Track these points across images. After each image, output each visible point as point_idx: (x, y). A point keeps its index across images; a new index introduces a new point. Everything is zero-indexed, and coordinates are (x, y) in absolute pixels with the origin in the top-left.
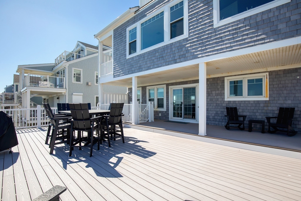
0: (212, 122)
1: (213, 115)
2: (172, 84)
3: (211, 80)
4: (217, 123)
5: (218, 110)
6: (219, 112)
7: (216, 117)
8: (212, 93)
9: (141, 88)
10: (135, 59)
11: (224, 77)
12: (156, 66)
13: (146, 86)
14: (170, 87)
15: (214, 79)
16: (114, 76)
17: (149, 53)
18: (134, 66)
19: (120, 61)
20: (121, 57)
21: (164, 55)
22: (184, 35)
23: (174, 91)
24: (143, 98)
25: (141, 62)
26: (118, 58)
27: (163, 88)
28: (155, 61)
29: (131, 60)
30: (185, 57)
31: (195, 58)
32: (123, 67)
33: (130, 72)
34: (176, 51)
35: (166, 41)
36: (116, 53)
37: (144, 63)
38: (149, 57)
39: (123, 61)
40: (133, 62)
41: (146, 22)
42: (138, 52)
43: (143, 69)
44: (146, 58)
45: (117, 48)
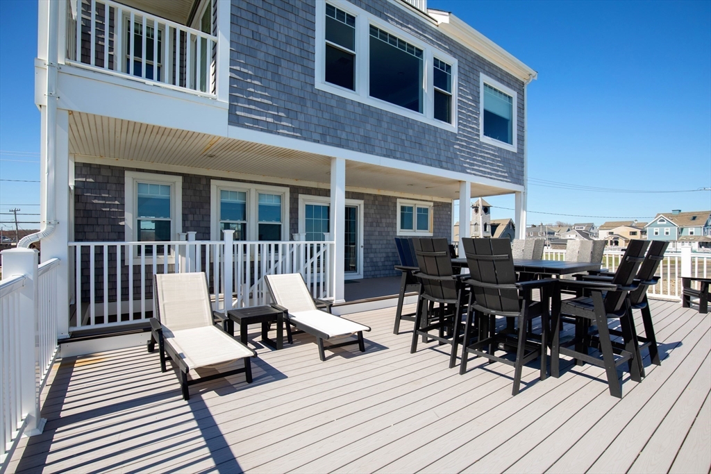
0: (383, 272)
1: (383, 260)
2: (308, 191)
3: (381, 199)
4: (387, 272)
5: (389, 250)
6: (390, 255)
7: (386, 263)
8: (381, 222)
9: (180, 178)
10: (350, 108)
11: (396, 198)
12: (407, 156)
13: (209, 179)
14: (301, 196)
15: (384, 197)
16: (234, 120)
17: (394, 118)
18: (348, 129)
19: (275, 74)
20: (284, 63)
21: (423, 142)
22: (453, 127)
23: (308, 208)
24: (190, 217)
25: (369, 127)
26: (261, 56)
27: (280, 197)
28: (407, 144)
29: (333, 103)
30: (453, 163)
31: (463, 170)
32: (295, 107)
33: (328, 139)
34: (442, 147)
35: (427, 116)
36: (253, 27)
37: (380, 137)
38: (394, 128)
39: (293, 83)
40: (341, 113)
41: (384, 34)
42: (361, 93)
43: (377, 149)
44: (385, 125)
45: (261, 13)
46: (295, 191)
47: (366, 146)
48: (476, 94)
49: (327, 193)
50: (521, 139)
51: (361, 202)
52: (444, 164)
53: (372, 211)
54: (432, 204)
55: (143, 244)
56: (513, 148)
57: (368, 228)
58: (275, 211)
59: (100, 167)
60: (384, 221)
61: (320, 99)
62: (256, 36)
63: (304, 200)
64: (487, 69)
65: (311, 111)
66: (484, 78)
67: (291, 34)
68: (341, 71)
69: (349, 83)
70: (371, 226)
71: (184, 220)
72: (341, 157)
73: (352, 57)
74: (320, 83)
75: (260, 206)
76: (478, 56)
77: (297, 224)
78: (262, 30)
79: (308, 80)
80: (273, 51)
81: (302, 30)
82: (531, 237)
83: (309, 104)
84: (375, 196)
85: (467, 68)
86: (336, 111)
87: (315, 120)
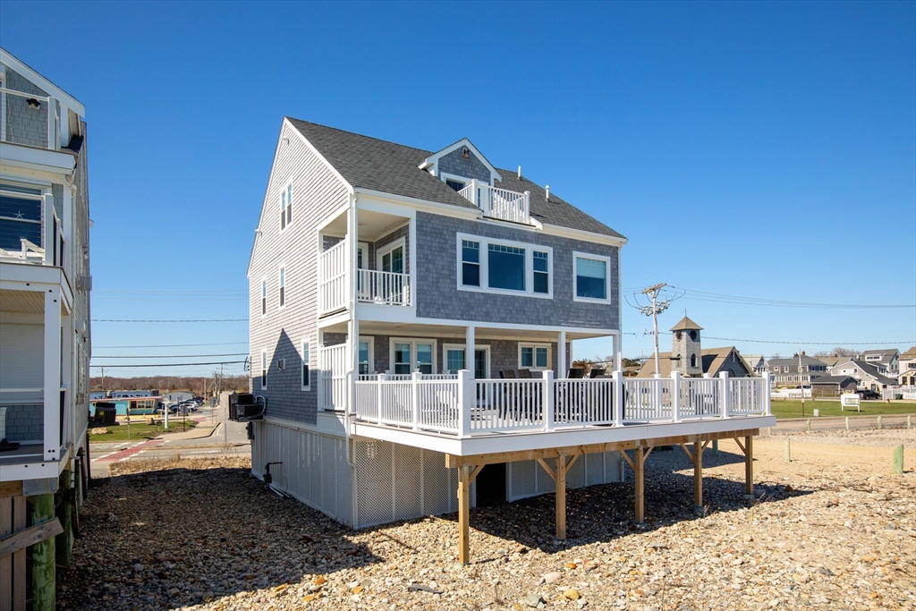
3: (504, 343)
8: (505, 361)
9: (373, 338)
10: (477, 297)
11: (517, 341)
12: (514, 320)
13: (388, 337)
14: (445, 345)
15: (507, 341)
16: (419, 314)
17: (505, 297)
18: (476, 310)
19: (437, 287)
20: (441, 280)
21: (526, 309)
22: (550, 296)
23: (449, 352)
24: (378, 361)
25: (488, 306)
26: (430, 279)
27: (430, 346)
28: (513, 312)
29: (467, 296)
30: (550, 320)
31: (559, 324)
32: (446, 302)
33: (465, 317)
34: (541, 310)
35: (529, 291)
36: (426, 266)
37: (495, 311)
38: (505, 304)
39: (446, 290)
40: (472, 301)
41: (497, 247)
42: (484, 287)
43: (494, 319)
44: (499, 303)
45: (430, 257)
46: (441, 341)
47: (487, 317)
48: (569, 268)
49: (463, 341)
50: (615, 293)
51: (489, 346)
52: (542, 322)
53: (497, 353)
54: (550, 345)
55: (361, 375)
56: (608, 301)
57: (494, 366)
58: (427, 356)
59: (334, 334)
60: (507, 360)
61: (460, 296)
62: (428, 270)
63: (447, 347)
64: (579, 246)
65: (455, 303)
66: (576, 254)
67: (444, 263)
68: (471, 276)
69: (476, 282)
70: (497, 364)
71: (375, 364)
72: (471, 326)
73: (477, 267)
74: (460, 287)
75: (418, 353)
76: (571, 240)
77: (442, 364)
78: (431, 266)
79: (453, 286)
80: (435, 276)
81: (449, 260)
82: (786, 374)
83: (454, 299)
84: (500, 341)
85: (561, 251)
86: (469, 301)
87: (457, 308)
